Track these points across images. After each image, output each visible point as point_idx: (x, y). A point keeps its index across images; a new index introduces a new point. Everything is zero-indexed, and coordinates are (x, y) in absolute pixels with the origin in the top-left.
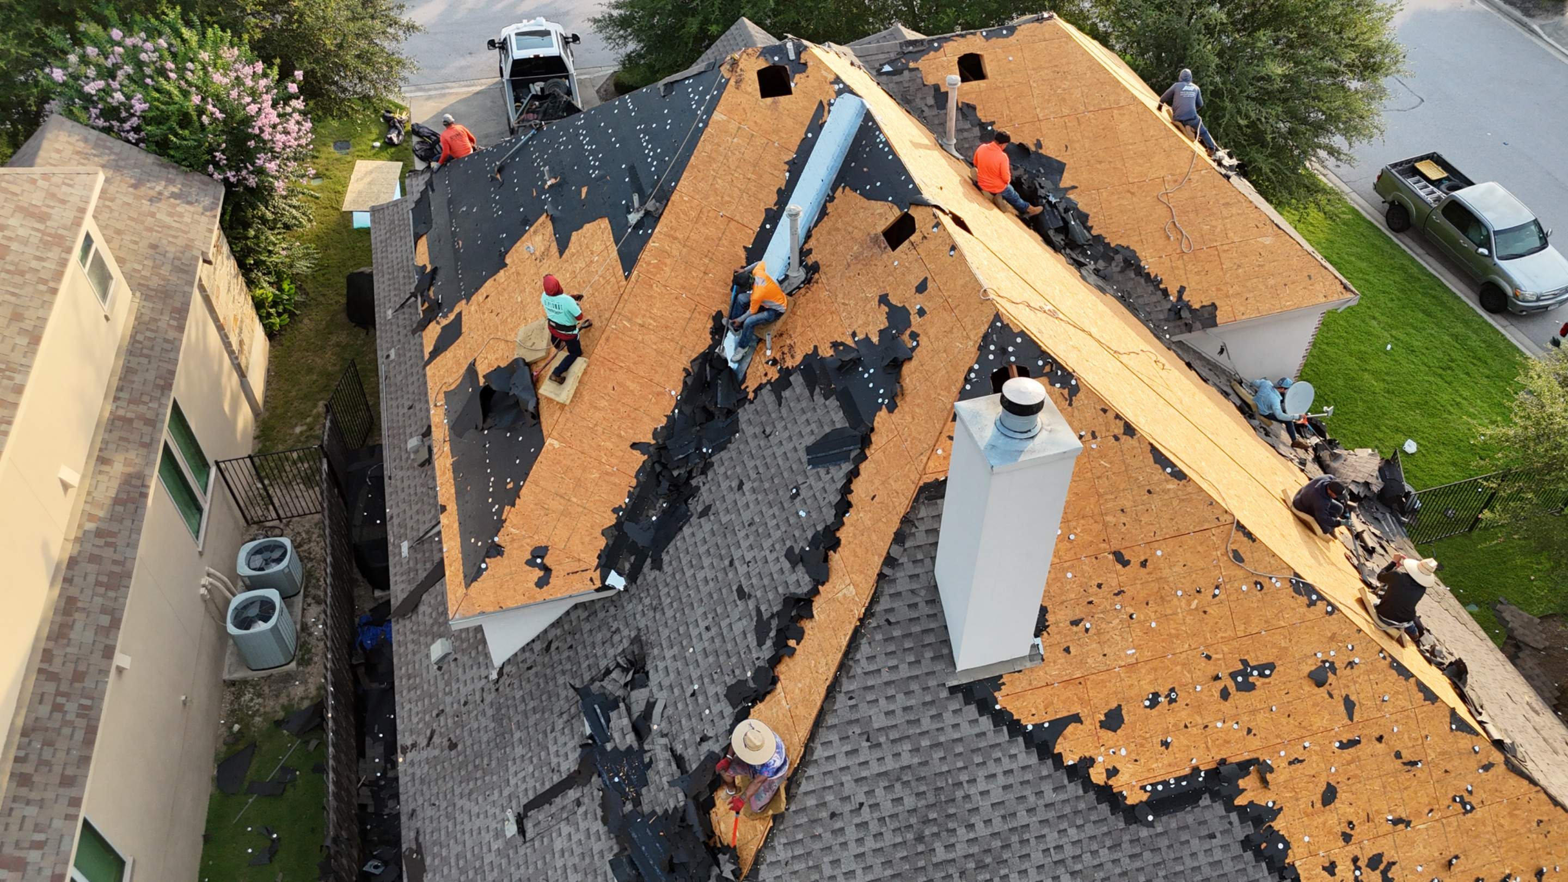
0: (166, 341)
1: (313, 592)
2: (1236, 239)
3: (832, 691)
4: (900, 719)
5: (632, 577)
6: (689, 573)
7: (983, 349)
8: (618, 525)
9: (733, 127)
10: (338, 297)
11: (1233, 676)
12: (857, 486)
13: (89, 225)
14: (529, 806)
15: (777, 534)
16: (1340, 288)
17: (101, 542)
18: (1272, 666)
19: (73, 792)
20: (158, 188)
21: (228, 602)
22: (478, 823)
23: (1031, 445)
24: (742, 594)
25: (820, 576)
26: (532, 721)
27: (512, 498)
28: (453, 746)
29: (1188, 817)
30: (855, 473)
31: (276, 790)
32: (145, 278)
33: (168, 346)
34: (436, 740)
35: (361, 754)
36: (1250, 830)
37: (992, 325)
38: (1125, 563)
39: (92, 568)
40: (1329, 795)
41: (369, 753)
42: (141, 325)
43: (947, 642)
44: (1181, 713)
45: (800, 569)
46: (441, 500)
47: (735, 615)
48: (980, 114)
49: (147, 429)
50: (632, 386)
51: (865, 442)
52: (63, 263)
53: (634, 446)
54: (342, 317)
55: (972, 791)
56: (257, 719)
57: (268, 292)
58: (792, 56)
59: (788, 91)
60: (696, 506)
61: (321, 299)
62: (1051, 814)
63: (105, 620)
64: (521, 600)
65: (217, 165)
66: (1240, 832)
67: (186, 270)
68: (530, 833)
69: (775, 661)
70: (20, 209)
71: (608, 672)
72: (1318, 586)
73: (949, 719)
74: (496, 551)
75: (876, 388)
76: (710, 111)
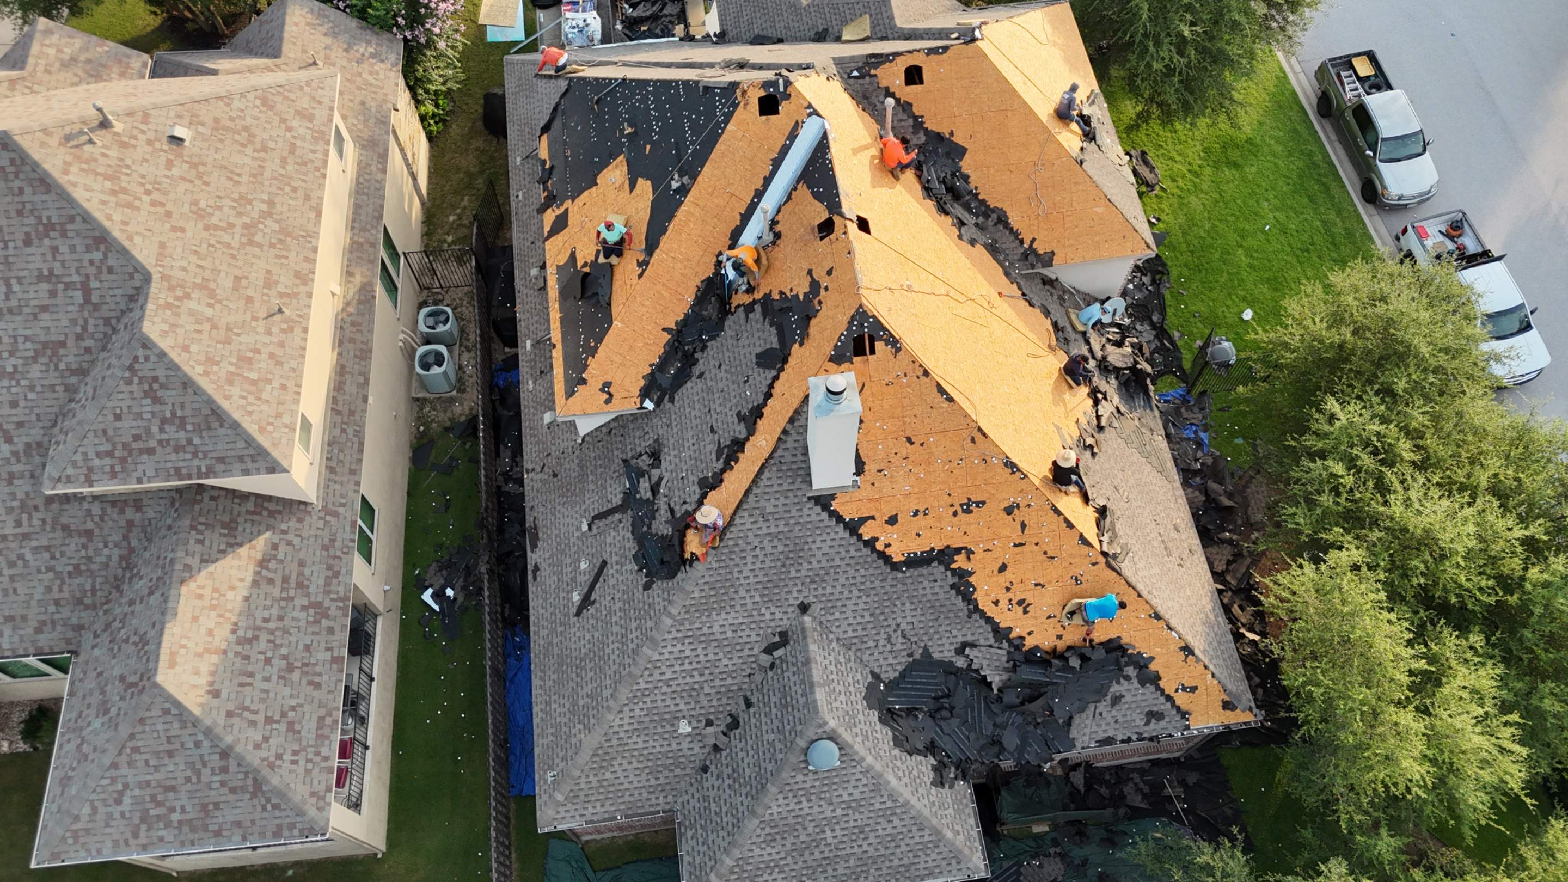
0: (377, 181)
1: (465, 343)
2: (1078, 208)
3: (747, 492)
4: (781, 509)
5: (658, 404)
6: (688, 410)
7: (850, 323)
8: (652, 374)
9: (740, 134)
10: (477, 108)
11: (961, 505)
12: (777, 385)
13: (337, 119)
14: (595, 518)
15: (734, 401)
16: (1144, 246)
17: (354, 329)
18: (984, 503)
19: (356, 478)
20: (362, 50)
21: (414, 351)
22: (568, 520)
23: (838, 407)
24: (712, 430)
25: (751, 431)
26: (599, 471)
27: (593, 352)
28: (555, 475)
29: (925, 570)
30: (776, 378)
31: (447, 470)
32: (360, 130)
33: (378, 186)
34: (546, 469)
35: (498, 455)
36: (956, 580)
37: (857, 311)
38: (912, 443)
39: (351, 346)
40: (1003, 568)
41: (502, 455)
42: (362, 169)
43: (809, 475)
44: (929, 520)
45: (742, 424)
46: (553, 341)
47: (708, 441)
48: (915, 109)
49: (371, 250)
50: (665, 294)
51: (785, 361)
52: (326, 153)
53: (664, 330)
54: (480, 124)
55: (814, 546)
56: (434, 425)
57: (429, 108)
58: (782, 89)
59: (777, 112)
60: (696, 370)
61: (464, 107)
62: (852, 562)
63: (361, 379)
64: (596, 410)
65: (398, 26)
66: (951, 580)
67: (384, 122)
68: (595, 530)
69: (723, 471)
70: (298, 112)
71: (641, 455)
72: (1020, 465)
73: (806, 512)
74: (583, 382)
75: (796, 329)
76: (727, 122)
